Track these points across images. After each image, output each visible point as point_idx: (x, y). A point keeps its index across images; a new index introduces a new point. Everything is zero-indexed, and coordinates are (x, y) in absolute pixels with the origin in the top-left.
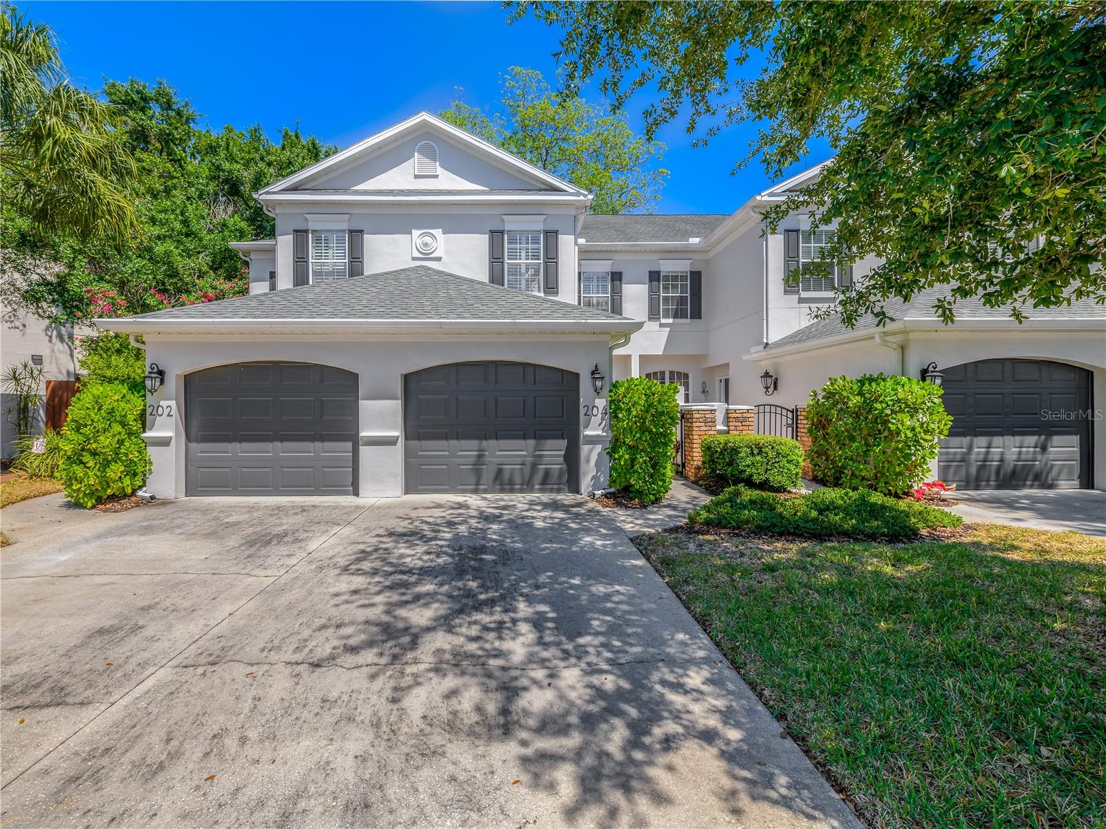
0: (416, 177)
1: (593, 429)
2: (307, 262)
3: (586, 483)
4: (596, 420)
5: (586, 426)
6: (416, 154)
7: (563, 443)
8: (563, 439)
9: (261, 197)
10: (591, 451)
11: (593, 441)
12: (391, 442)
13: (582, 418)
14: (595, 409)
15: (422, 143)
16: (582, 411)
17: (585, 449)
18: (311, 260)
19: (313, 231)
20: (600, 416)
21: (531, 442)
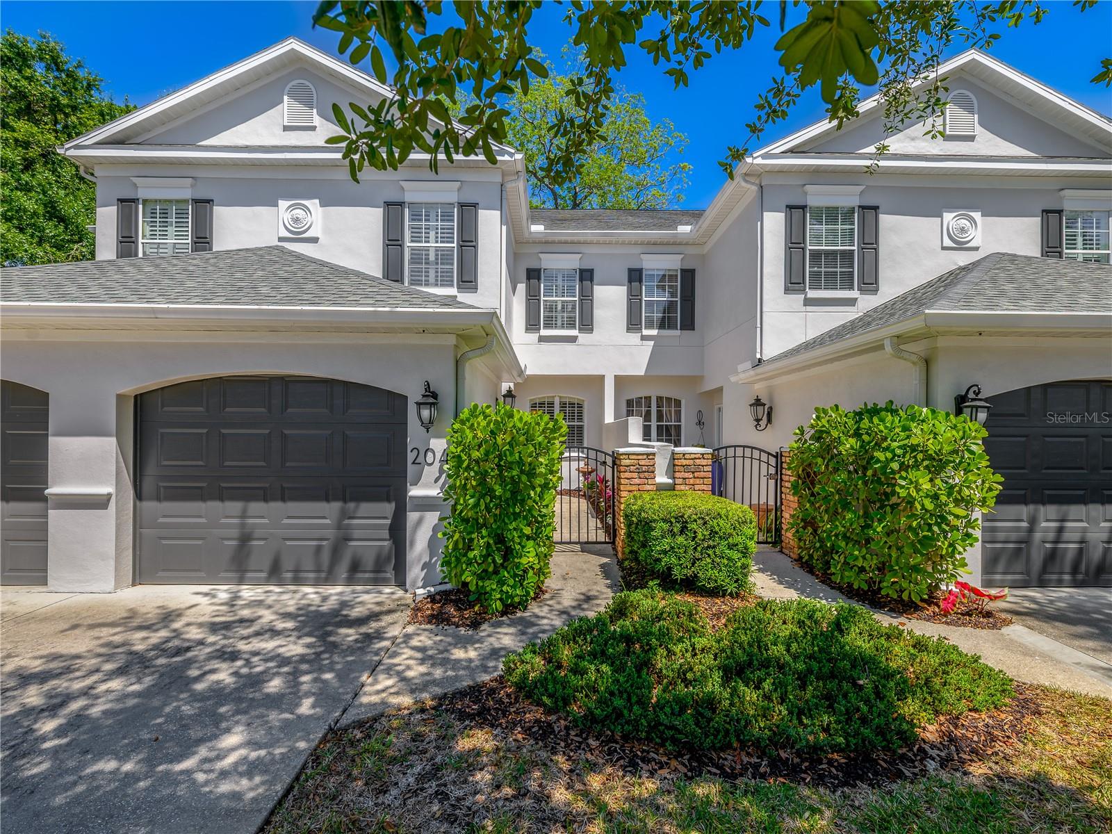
0: (286, 128)
1: (426, 486)
2: (135, 242)
3: (415, 573)
4: (430, 472)
5: (415, 483)
6: (286, 98)
7: (389, 508)
8: (389, 500)
9: (69, 153)
10: (420, 522)
11: (426, 504)
12: (99, 503)
13: (411, 469)
14: (430, 455)
15: (295, 82)
16: (411, 457)
17: (412, 517)
18: (140, 240)
19: (145, 202)
20: (437, 464)
21: (336, 505)
